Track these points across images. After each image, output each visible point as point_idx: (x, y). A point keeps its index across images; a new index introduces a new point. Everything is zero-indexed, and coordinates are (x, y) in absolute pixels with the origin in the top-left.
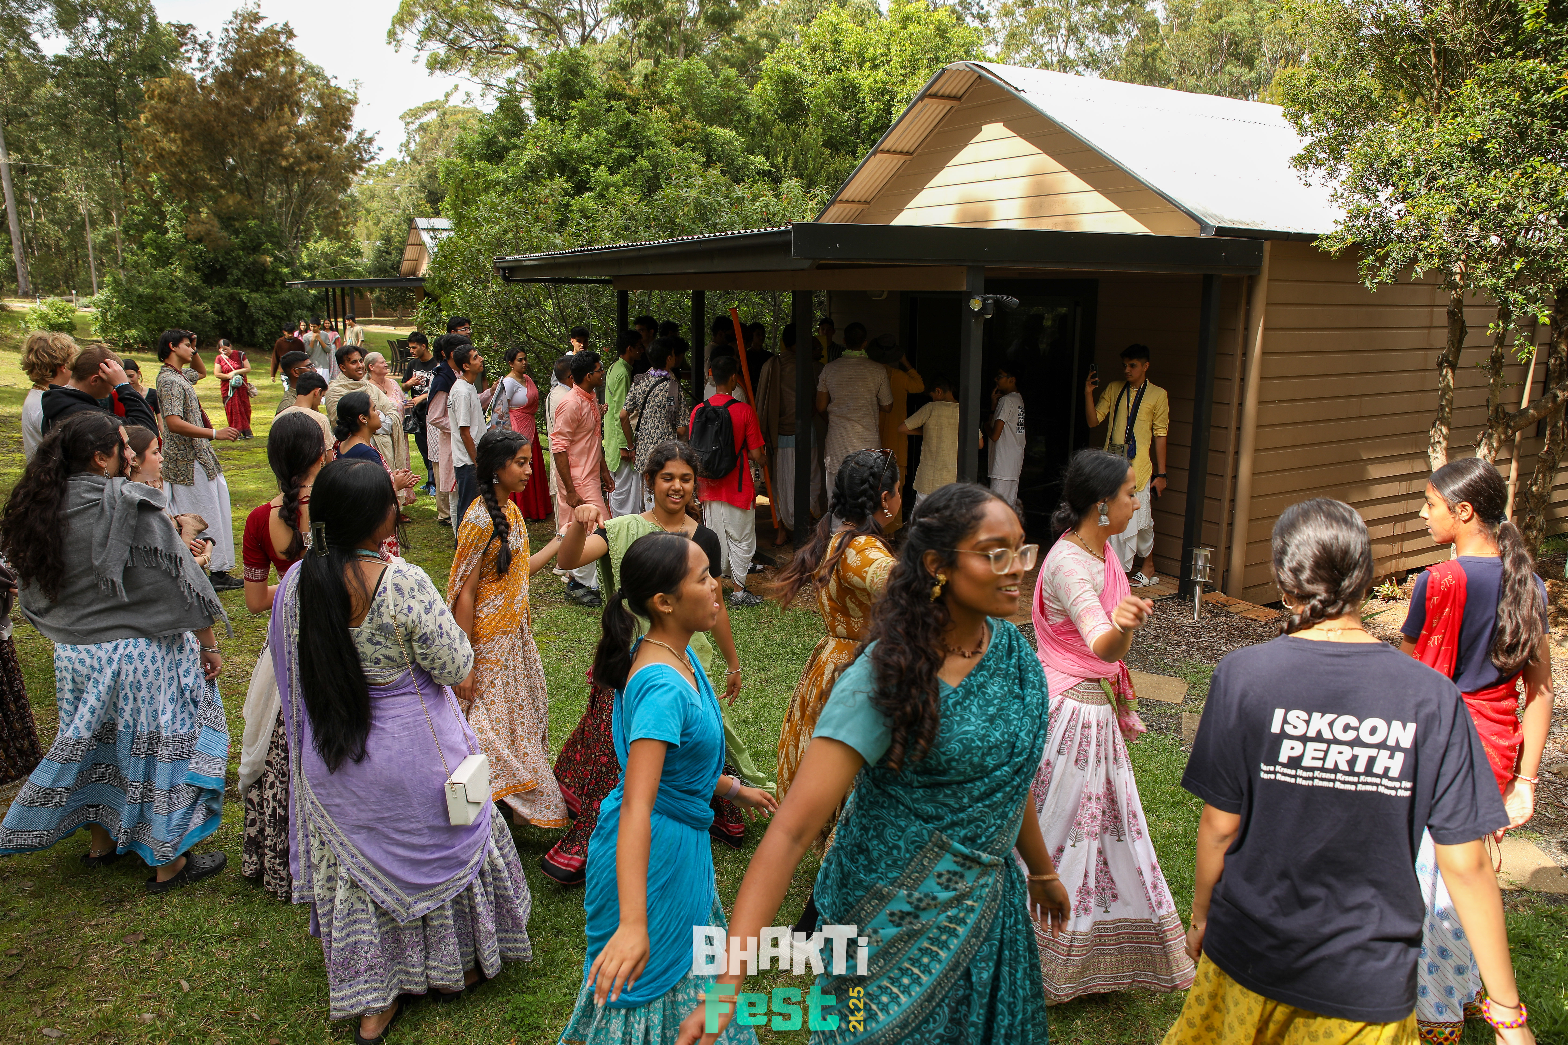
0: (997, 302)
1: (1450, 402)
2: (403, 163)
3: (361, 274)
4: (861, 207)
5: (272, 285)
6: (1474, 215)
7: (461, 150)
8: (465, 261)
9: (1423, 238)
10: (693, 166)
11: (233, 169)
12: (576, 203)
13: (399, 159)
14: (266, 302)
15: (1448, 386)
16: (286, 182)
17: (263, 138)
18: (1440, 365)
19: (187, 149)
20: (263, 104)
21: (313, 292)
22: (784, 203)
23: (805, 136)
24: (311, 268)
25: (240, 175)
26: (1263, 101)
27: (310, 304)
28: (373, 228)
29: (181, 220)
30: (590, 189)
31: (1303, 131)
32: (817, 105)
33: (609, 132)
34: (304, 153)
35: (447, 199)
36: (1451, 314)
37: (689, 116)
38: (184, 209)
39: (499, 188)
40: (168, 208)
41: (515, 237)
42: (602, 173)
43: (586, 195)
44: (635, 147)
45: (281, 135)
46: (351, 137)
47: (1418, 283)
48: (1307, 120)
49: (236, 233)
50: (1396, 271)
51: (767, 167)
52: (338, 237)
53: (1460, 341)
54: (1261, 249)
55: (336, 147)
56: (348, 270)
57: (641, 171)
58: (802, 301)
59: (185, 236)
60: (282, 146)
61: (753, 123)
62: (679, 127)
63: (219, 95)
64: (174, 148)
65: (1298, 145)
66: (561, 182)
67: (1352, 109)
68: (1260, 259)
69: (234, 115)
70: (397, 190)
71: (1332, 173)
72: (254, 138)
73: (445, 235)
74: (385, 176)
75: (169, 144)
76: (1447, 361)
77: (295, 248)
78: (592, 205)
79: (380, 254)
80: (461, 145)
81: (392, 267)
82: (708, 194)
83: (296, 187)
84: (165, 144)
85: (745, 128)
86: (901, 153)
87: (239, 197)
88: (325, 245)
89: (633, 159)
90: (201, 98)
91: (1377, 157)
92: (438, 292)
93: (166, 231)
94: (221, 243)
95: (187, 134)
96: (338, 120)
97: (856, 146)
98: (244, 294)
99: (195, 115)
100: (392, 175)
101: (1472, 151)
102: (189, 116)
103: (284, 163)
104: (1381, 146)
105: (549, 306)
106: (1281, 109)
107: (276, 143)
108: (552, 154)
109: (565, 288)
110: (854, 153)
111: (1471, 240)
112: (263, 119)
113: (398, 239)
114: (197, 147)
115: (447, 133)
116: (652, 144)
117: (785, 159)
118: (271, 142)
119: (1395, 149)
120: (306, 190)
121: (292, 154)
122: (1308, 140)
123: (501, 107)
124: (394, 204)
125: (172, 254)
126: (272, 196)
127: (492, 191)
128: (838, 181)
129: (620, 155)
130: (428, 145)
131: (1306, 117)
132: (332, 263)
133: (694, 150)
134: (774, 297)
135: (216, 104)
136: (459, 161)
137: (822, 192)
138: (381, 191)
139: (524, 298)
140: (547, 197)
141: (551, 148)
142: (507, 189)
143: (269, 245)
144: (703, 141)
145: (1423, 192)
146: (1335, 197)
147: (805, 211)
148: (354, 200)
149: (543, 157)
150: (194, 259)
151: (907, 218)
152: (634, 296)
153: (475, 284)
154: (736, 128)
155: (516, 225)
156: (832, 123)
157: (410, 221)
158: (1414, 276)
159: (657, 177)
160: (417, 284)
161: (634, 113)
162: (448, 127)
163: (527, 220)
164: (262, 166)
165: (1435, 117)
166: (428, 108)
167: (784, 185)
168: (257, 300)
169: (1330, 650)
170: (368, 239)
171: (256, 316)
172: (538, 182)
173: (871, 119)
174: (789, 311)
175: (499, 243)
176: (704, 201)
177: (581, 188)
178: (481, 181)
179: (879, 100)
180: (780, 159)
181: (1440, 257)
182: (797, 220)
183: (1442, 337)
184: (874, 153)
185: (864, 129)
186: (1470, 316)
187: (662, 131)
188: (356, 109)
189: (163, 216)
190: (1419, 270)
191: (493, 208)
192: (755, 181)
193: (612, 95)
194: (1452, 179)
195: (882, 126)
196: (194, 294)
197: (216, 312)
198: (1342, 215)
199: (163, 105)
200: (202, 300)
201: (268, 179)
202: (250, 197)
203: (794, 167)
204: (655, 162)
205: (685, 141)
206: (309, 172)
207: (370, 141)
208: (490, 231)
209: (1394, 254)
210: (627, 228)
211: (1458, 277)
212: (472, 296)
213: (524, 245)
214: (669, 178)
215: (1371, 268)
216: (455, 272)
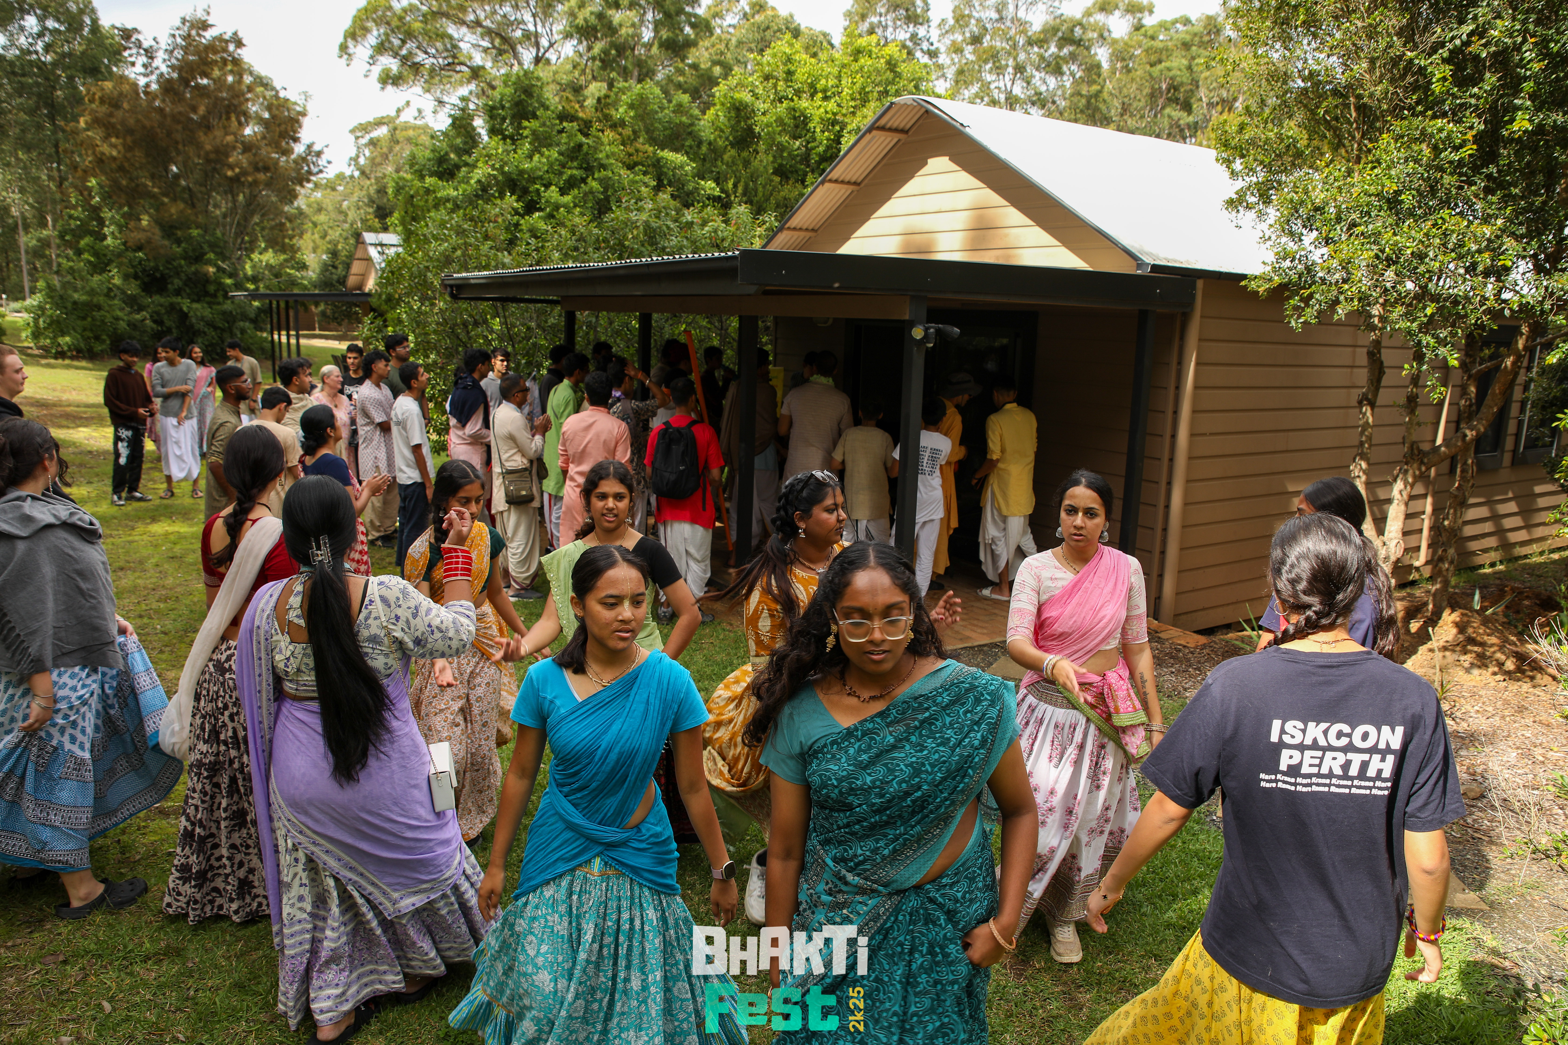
0: (938, 331)
1: (1370, 438)
2: (352, 177)
3: (305, 288)
4: (808, 234)
5: (214, 296)
6: (1390, 262)
7: (412, 166)
8: (412, 276)
9: (1345, 281)
10: (643, 189)
11: (177, 177)
12: (526, 222)
13: (348, 173)
14: (207, 313)
15: (1367, 422)
16: (231, 192)
17: (208, 147)
18: (1360, 403)
19: (129, 155)
20: (209, 112)
21: (256, 304)
22: (733, 229)
23: (756, 163)
24: (254, 279)
25: (183, 183)
26: (1201, 145)
27: (252, 316)
28: (319, 242)
29: (120, 227)
30: (540, 210)
31: (1234, 174)
32: (768, 133)
33: (561, 153)
34: (250, 163)
35: (396, 215)
36: (1371, 354)
37: (641, 140)
38: (124, 216)
39: (449, 205)
40: (107, 214)
41: (464, 255)
42: (553, 193)
43: (537, 214)
44: (586, 169)
45: (227, 145)
46: (299, 149)
47: (1339, 323)
48: (1238, 165)
49: (178, 242)
50: (1320, 312)
51: (717, 192)
52: (283, 249)
53: (1379, 380)
54: (1194, 287)
55: (284, 159)
56: (293, 282)
57: (591, 192)
58: (748, 326)
59: (125, 244)
60: (227, 156)
61: (704, 149)
62: (631, 150)
63: (163, 101)
64: (115, 153)
65: (1231, 188)
66: (511, 201)
67: (1279, 156)
68: (1193, 297)
69: (179, 122)
70: (345, 203)
71: (1261, 215)
72: (199, 146)
73: (392, 251)
74: (334, 189)
75: (110, 149)
76: (1367, 399)
77: (239, 259)
78: (542, 225)
79: (326, 268)
80: (412, 161)
81: (338, 281)
82: (658, 217)
83: (241, 197)
84: (105, 149)
85: (696, 154)
86: (849, 183)
87: (182, 206)
88: (269, 257)
89: (584, 180)
90: (144, 104)
91: (1302, 203)
92: (384, 307)
93: (104, 237)
94: (162, 251)
95: (129, 139)
96: (286, 132)
97: (805, 174)
98: (185, 304)
99: (138, 121)
100: (341, 188)
101: (1388, 201)
102: (131, 121)
103: (230, 173)
104: (1306, 192)
105: (496, 324)
106: (1213, 153)
107: (221, 153)
108: (503, 173)
109: (513, 307)
110: (803, 181)
111: (1388, 285)
112: (209, 128)
113: (344, 253)
114: (138, 153)
115: (397, 148)
116: (604, 167)
117: (735, 186)
118: (217, 151)
119: (1318, 196)
120: (252, 200)
121: (238, 164)
122: (1240, 184)
123: (453, 125)
124: (342, 218)
125: (110, 262)
126: (216, 206)
127: (442, 208)
128: (786, 209)
129: (571, 176)
130: (378, 160)
131: (1238, 161)
132: (277, 275)
133: (645, 173)
134: (721, 321)
135: (161, 110)
136: (409, 177)
137: (770, 219)
138: (328, 204)
139: (471, 316)
140: (497, 216)
141: (502, 167)
142: (457, 207)
143: (212, 256)
144: (654, 166)
145: (1344, 237)
146: (1265, 239)
147: (754, 237)
148: (301, 213)
149: (494, 176)
150: (133, 267)
151: (853, 247)
152: (582, 316)
153: (422, 300)
154: (687, 153)
155: (465, 243)
156: (782, 151)
157: (358, 236)
158: (1336, 317)
159: (607, 199)
160: (362, 299)
161: (586, 135)
162: (398, 142)
163: (477, 239)
164: (206, 175)
165: (1356, 167)
166: (379, 123)
167: (733, 211)
168: (197, 310)
169: (1322, 662)
170: (314, 251)
171: (197, 327)
172: (487, 201)
173: (821, 149)
174: (735, 336)
175: (447, 261)
176: (654, 225)
177: (531, 208)
178: (431, 198)
179: (829, 131)
180: (730, 185)
181: (1360, 300)
182: (745, 246)
183: (1362, 376)
184: (823, 183)
185: (814, 158)
186: (1388, 357)
187: (613, 154)
188: (306, 122)
189: (101, 222)
190: (1341, 311)
191: (442, 225)
192: (705, 206)
193: (564, 116)
194: (1370, 227)
195: (831, 156)
196: (132, 302)
197: (155, 322)
198: (1270, 257)
199: (104, 109)
200: (141, 309)
201: (211, 190)
202: (193, 206)
203: (744, 194)
204: (606, 183)
205: (636, 164)
206: (256, 183)
207: (319, 154)
208: (437, 248)
209: (1317, 296)
210: (576, 249)
211: (1376, 320)
212: (419, 312)
213: (472, 263)
214: (619, 200)
215: (1296, 308)
216: (402, 287)
